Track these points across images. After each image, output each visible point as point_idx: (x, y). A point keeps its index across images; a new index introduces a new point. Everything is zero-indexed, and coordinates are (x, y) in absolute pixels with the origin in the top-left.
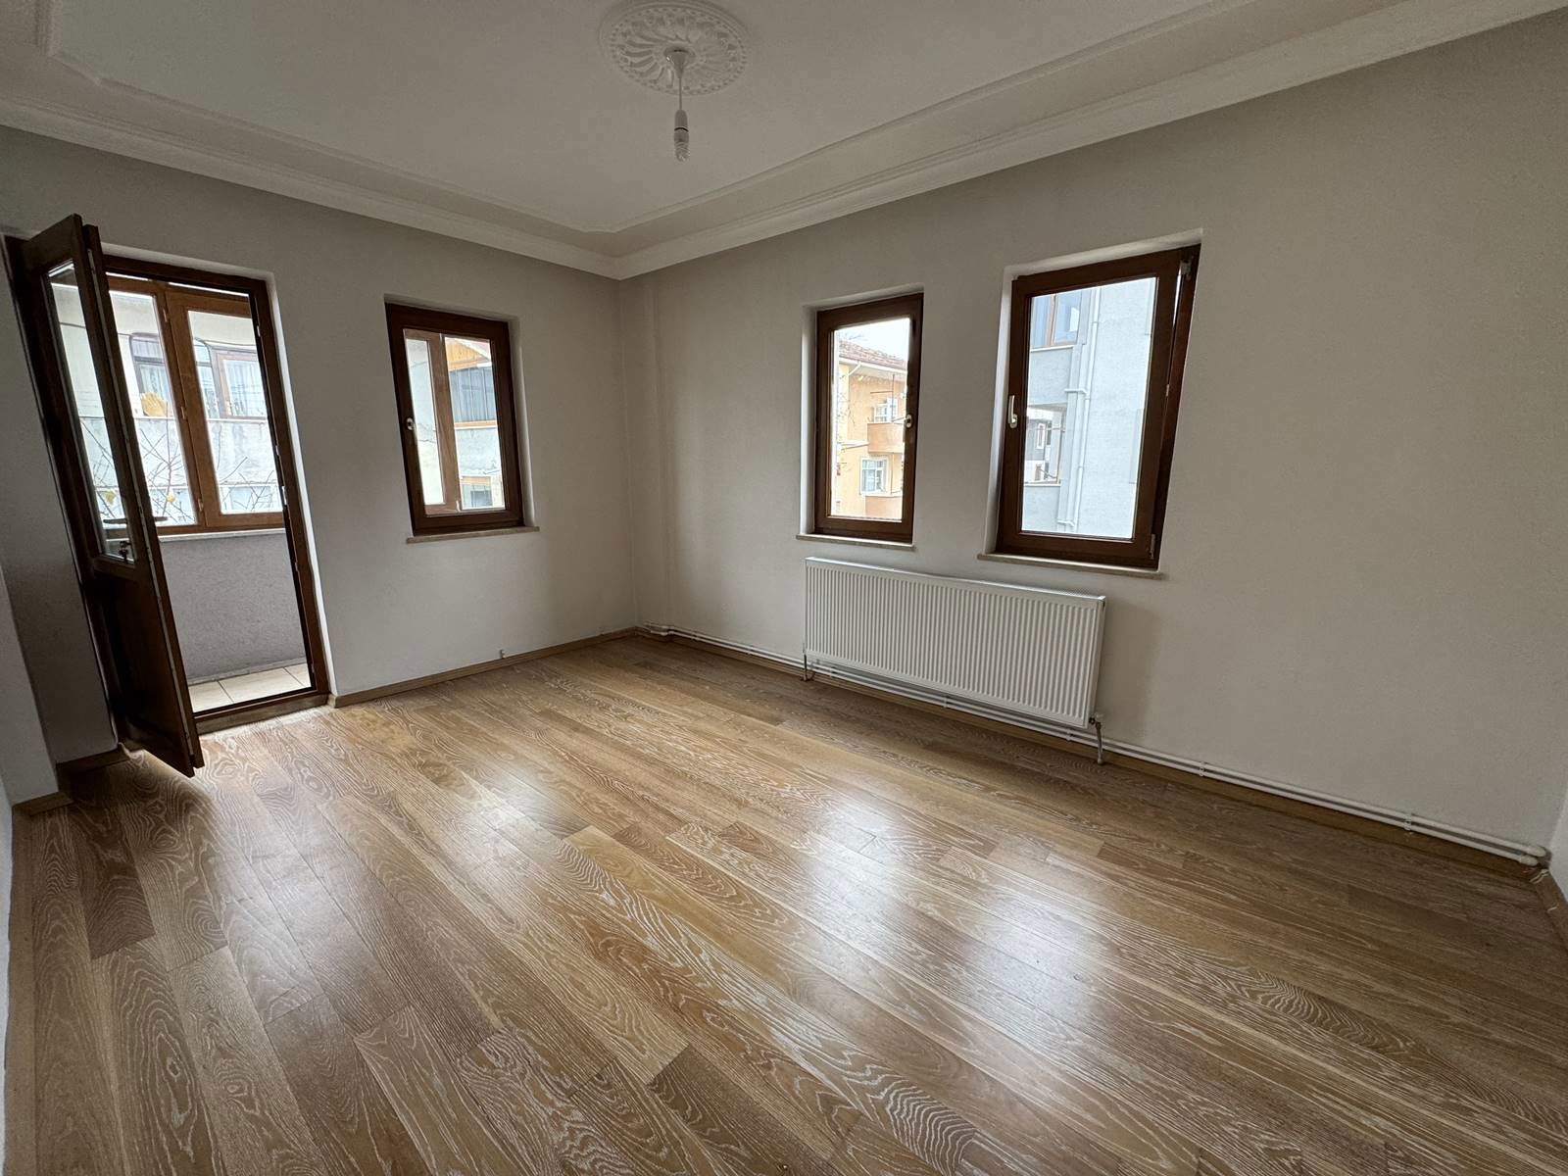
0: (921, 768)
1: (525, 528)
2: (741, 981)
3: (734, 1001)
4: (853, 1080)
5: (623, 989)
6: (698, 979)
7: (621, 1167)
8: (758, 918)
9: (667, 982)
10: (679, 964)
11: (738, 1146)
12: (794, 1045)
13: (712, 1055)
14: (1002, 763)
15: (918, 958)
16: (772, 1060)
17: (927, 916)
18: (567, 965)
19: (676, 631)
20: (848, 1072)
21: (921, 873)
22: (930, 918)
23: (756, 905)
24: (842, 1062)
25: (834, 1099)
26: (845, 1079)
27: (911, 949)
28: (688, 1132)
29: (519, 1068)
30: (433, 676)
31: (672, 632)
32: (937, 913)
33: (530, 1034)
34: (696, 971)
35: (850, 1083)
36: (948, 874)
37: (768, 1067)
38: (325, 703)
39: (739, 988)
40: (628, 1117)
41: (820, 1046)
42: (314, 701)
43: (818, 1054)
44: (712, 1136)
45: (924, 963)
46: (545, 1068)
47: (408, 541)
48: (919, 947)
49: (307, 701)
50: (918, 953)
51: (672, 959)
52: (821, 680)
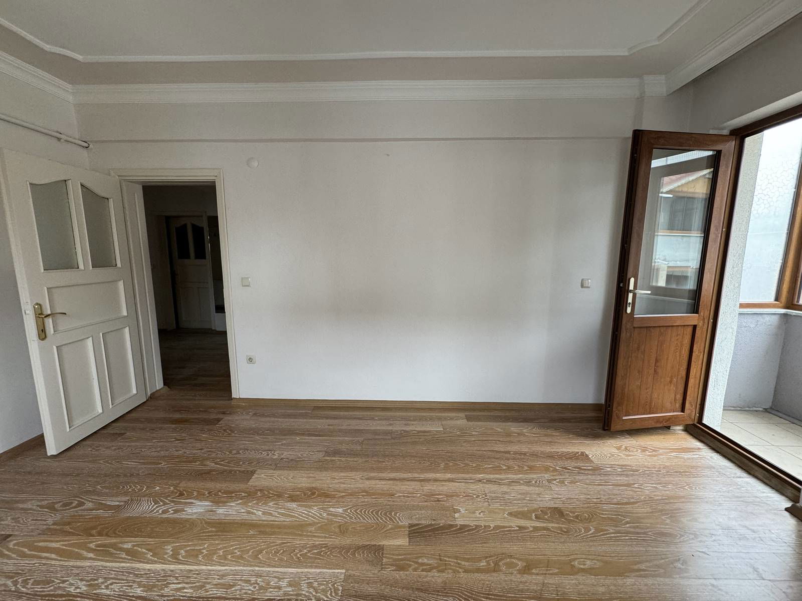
2: (234, 513)
3: (234, 504)
6: (256, 504)
9: (271, 496)
10: (270, 504)
20: (171, 507)
23: (240, 557)
34: (260, 505)
35: (170, 504)
39: (234, 510)
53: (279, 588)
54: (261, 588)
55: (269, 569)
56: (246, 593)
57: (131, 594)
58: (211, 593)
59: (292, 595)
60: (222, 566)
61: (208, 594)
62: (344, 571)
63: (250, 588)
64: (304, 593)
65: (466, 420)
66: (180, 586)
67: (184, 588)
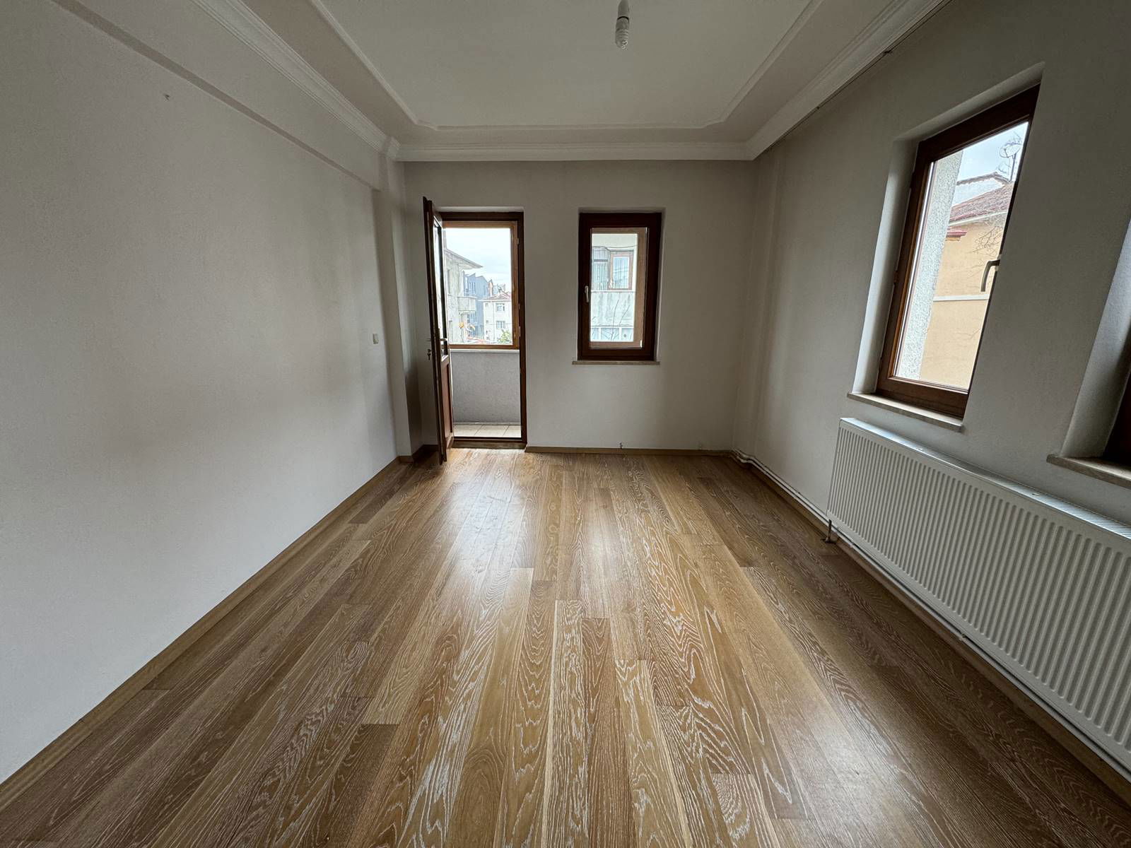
0: (836, 681)
1: (652, 362)
2: (464, 717)
3: (445, 725)
4: (415, 844)
5: (422, 666)
6: (451, 695)
7: (305, 748)
8: (527, 690)
9: (439, 682)
10: (456, 678)
11: (335, 800)
12: (427, 785)
13: (397, 742)
14: (973, 751)
15: (572, 824)
16: (408, 778)
17: (630, 804)
18: (424, 634)
19: (754, 462)
20: (421, 836)
21: (681, 767)
22: (631, 809)
23: (538, 681)
24: (428, 824)
25: (393, 839)
26: (414, 837)
27: (577, 813)
28: (337, 765)
29: (350, 666)
30: (578, 448)
31: (751, 462)
32: (642, 811)
33: (373, 654)
34: (456, 690)
35: (412, 842)
36: (706, 792)
37: (401, 778)
38: (523, 448)
39: (457, 720)
40: (338, 730)
41: (435, 801)
42: (520, 446)
43: (428, 803)
44: (338, 780)
45: (569, 833)
46: (355, 675)
47: (574, 363)
48: (585, 820)
49: (517, 445)
50: (578, 821)
51: (458, 672)
52: (842, 546)
53: (572, 639)
54: (573, 651)
55: (554, 651)
56: (579, 661)
57: (587, 776)
58: (580, 689)
59: (579, 629)
60: (549, 694)
61: (581, 692)
62: (556, 602)
63: (573, 659)
64: (576, 621)
65: (360, 525)
66: (574, 725)
67: (576, 718)
